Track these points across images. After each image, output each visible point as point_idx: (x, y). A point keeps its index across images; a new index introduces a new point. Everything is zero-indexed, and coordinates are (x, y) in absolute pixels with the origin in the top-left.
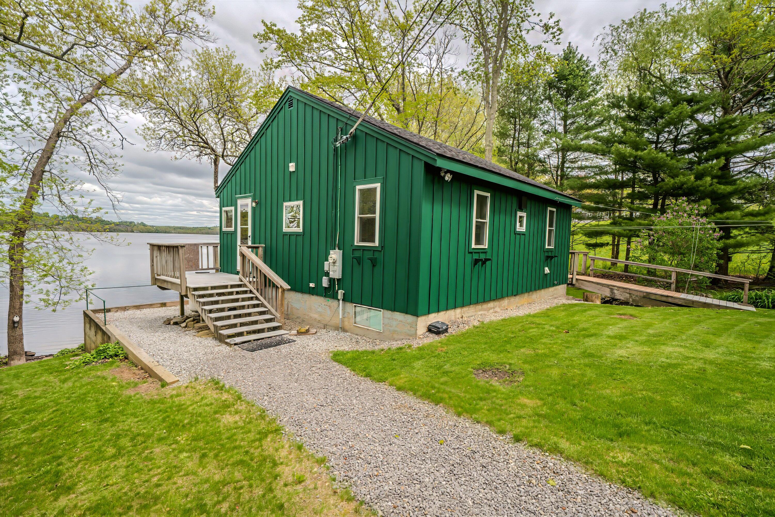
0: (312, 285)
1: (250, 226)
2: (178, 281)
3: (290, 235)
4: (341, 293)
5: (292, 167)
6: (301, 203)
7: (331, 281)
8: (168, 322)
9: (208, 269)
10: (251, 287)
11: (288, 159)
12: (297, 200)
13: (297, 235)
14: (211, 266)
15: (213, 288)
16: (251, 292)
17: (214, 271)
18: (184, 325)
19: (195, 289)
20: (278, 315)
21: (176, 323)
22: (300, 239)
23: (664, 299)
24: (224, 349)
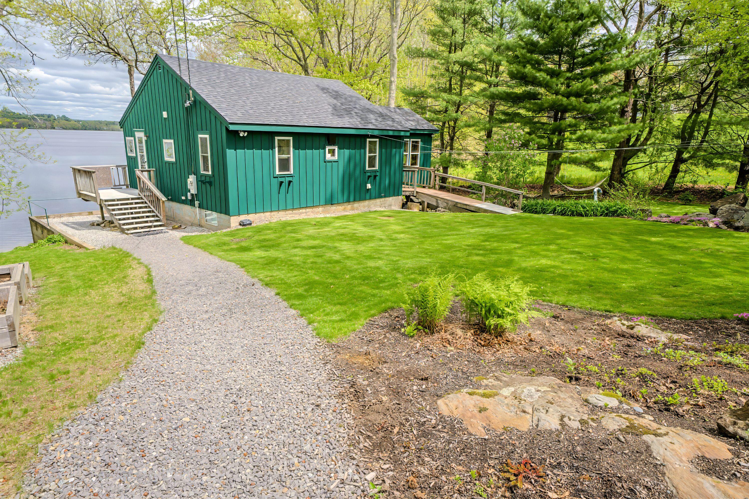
0: (183, 198)
1: (145, 154)
2: (94, 195)
3: (169, 163)
4: (197, 203)
5: (165, 114)
6: (172, 141)
7: (192, 195)
8: (93, 225)
9: (120, 185)
10: (145, 200)
11: (162, 109)
12: (170, 138)
13: (173, 163)
14: (122, 183)
15: (118, 200)
16: (146, 203)
17: (125, 187)
18: (103, 225)
19: (106, 201)
20: (161, 218)
21: (98, 225)
22: (175, 166)
23: (465, 207)
24: (124, 236)
